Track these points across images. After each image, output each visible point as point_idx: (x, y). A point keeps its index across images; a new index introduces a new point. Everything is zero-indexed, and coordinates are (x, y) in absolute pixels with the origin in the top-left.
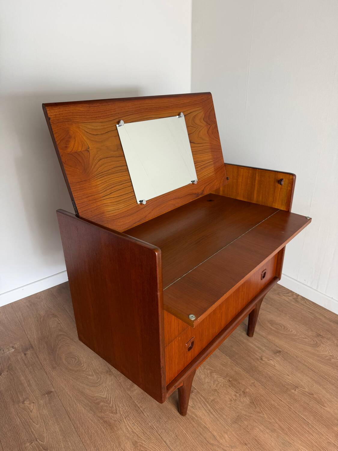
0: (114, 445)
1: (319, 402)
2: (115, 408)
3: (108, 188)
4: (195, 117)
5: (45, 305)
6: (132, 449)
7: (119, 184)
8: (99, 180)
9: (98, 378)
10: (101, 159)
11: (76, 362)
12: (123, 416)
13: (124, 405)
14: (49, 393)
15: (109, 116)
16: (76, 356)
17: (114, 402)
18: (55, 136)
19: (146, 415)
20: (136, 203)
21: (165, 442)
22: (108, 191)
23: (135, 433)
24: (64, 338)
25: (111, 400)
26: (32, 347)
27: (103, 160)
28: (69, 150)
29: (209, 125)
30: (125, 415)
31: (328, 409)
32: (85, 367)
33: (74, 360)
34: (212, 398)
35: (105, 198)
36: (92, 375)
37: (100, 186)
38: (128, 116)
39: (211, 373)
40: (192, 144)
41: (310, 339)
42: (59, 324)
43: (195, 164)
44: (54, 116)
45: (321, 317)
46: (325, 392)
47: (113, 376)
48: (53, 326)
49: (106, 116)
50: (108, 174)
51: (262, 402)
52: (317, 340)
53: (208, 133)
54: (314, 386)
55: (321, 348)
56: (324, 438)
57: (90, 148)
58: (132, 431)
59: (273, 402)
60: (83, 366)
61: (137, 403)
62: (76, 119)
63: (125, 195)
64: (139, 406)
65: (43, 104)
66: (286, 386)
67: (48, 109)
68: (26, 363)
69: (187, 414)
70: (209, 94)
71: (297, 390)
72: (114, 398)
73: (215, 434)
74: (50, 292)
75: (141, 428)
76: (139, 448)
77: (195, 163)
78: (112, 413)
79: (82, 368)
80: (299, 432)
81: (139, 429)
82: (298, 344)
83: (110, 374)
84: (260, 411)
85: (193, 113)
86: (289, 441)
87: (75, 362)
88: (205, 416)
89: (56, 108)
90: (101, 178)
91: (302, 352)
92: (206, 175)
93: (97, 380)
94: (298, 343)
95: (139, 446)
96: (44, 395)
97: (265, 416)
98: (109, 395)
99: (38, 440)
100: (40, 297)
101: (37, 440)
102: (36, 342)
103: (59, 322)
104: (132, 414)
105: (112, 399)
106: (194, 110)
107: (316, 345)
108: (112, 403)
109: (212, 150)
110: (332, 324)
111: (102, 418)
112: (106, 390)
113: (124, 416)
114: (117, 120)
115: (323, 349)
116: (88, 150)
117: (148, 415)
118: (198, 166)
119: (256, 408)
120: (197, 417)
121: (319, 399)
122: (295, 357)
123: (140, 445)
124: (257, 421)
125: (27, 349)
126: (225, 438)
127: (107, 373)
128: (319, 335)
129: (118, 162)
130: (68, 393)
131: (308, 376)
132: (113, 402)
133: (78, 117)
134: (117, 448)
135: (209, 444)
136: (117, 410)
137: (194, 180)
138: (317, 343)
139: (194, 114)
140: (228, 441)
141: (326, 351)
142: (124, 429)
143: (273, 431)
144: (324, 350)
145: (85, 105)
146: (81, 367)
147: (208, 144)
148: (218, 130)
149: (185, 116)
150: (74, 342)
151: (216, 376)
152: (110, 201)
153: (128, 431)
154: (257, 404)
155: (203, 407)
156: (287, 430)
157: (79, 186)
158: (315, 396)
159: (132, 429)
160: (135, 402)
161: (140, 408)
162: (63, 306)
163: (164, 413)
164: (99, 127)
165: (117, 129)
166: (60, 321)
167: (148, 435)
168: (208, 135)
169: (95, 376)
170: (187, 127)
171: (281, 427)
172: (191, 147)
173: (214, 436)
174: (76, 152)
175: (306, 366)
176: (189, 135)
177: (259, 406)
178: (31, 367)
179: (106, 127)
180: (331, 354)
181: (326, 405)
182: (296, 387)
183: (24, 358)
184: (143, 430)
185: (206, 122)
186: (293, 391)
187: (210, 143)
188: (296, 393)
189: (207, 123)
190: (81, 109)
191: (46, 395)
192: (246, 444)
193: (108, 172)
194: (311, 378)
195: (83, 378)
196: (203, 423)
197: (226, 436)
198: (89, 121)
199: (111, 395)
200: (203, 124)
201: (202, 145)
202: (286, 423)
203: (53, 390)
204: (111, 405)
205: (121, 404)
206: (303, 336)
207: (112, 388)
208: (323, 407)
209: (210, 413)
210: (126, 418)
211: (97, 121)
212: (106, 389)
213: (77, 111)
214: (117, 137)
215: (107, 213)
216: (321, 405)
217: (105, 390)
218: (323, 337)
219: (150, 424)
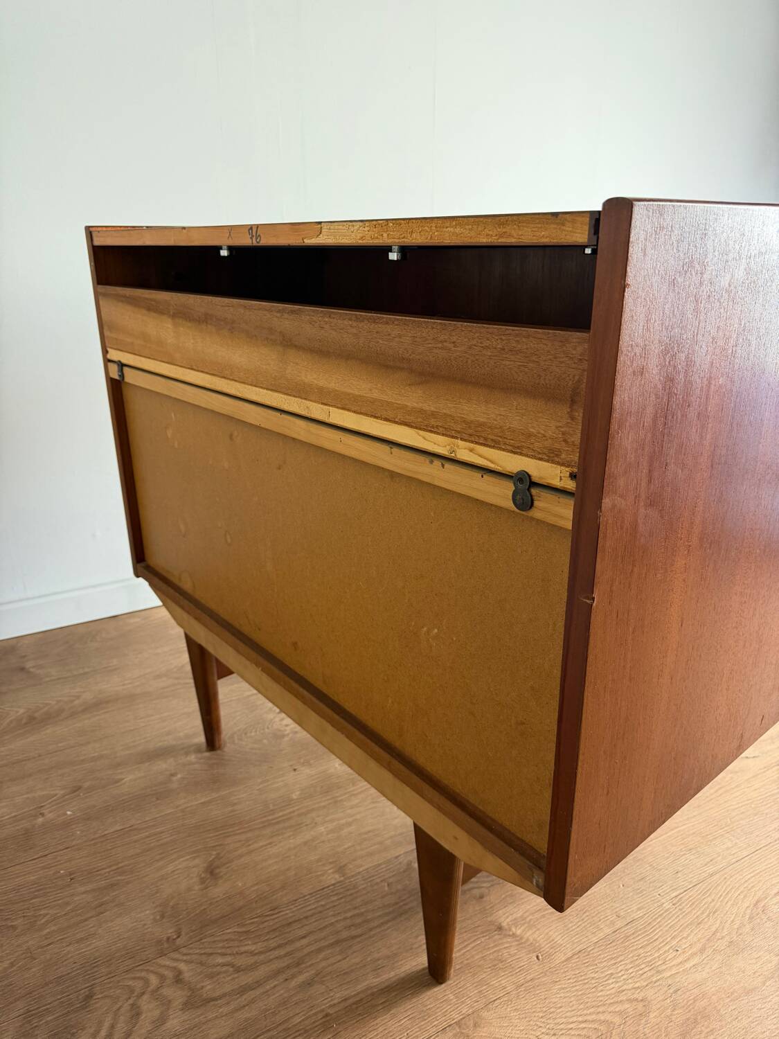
12: (654, 979)
13: (612, 974)
17: (601, 1009)
19: (640, 913)
21: (712, 875)
23: (704, 945)
30: (649, 974)
47: (485, 1014)
61: (601, 935)
64: (608, 931)
75: (685, 928)
76: (747, 938)
83: (476, 1025)
104: (641, 951)
108: (608, 1017)
113: (652, 976)
123: (739, 933)
134: (766, 997)
142: (698, 977)
153: (702, 965)
160: (595, 939)
161: (617, 927)
167: (701, 913)
184: (691, 924)
204: (617, 1020)
205: (609, 984)
207: (541, 1015)
210: (660, 969)
219: (667, 906)
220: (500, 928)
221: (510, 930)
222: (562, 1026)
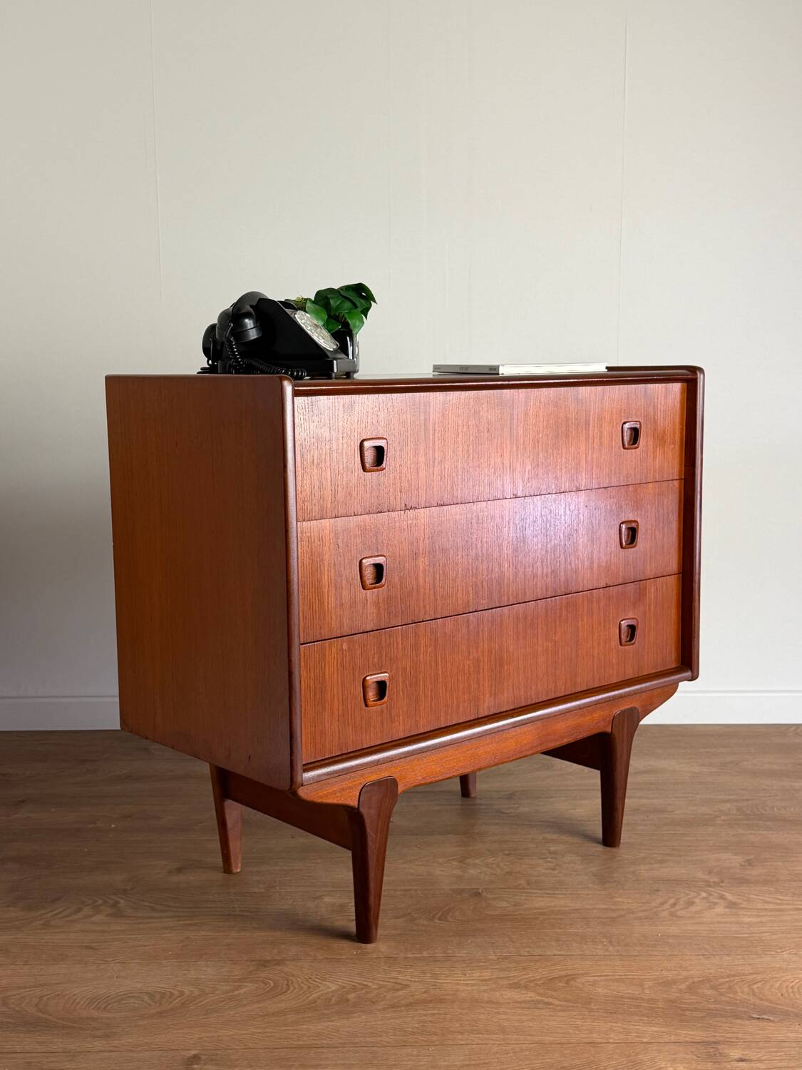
0: (489, 1009)
2: (390, 984)
6: (524, 992)
9: (263, 982)
11: (146, 999)
12: (429, 981)
13: (399, 971)
14: (193, 1060)
16: (121, 994)
17: (370, 980)
19: (463, 955)
23: (491, 979)
25: (357, 983)
30: (427, 978)
32: (191, 991)
33: (131, 1000)
34: (523, 882)
39: (460, 862)
47: (288, 962)
58: (480, 981)
60: (182, 992)
61: (417, 956)
146: (180, 996)
151: (477, 861)
153: (475, 985)
155: (532, 896)
159: (478, 980)
160: (410, 956)
161: (436, 955)
163: (487, 935)
167: (514, 967)
169: (247, 984)
173: (605, 909)
184: (495, 969)
195: (227, 1002)
197: (619, 899)
199: (342, 978)
203: (193, 1053)
204: (374, 987)
205: (390, 974)
207: (325, 971)
210: (440, 978)
217: (316, 982)
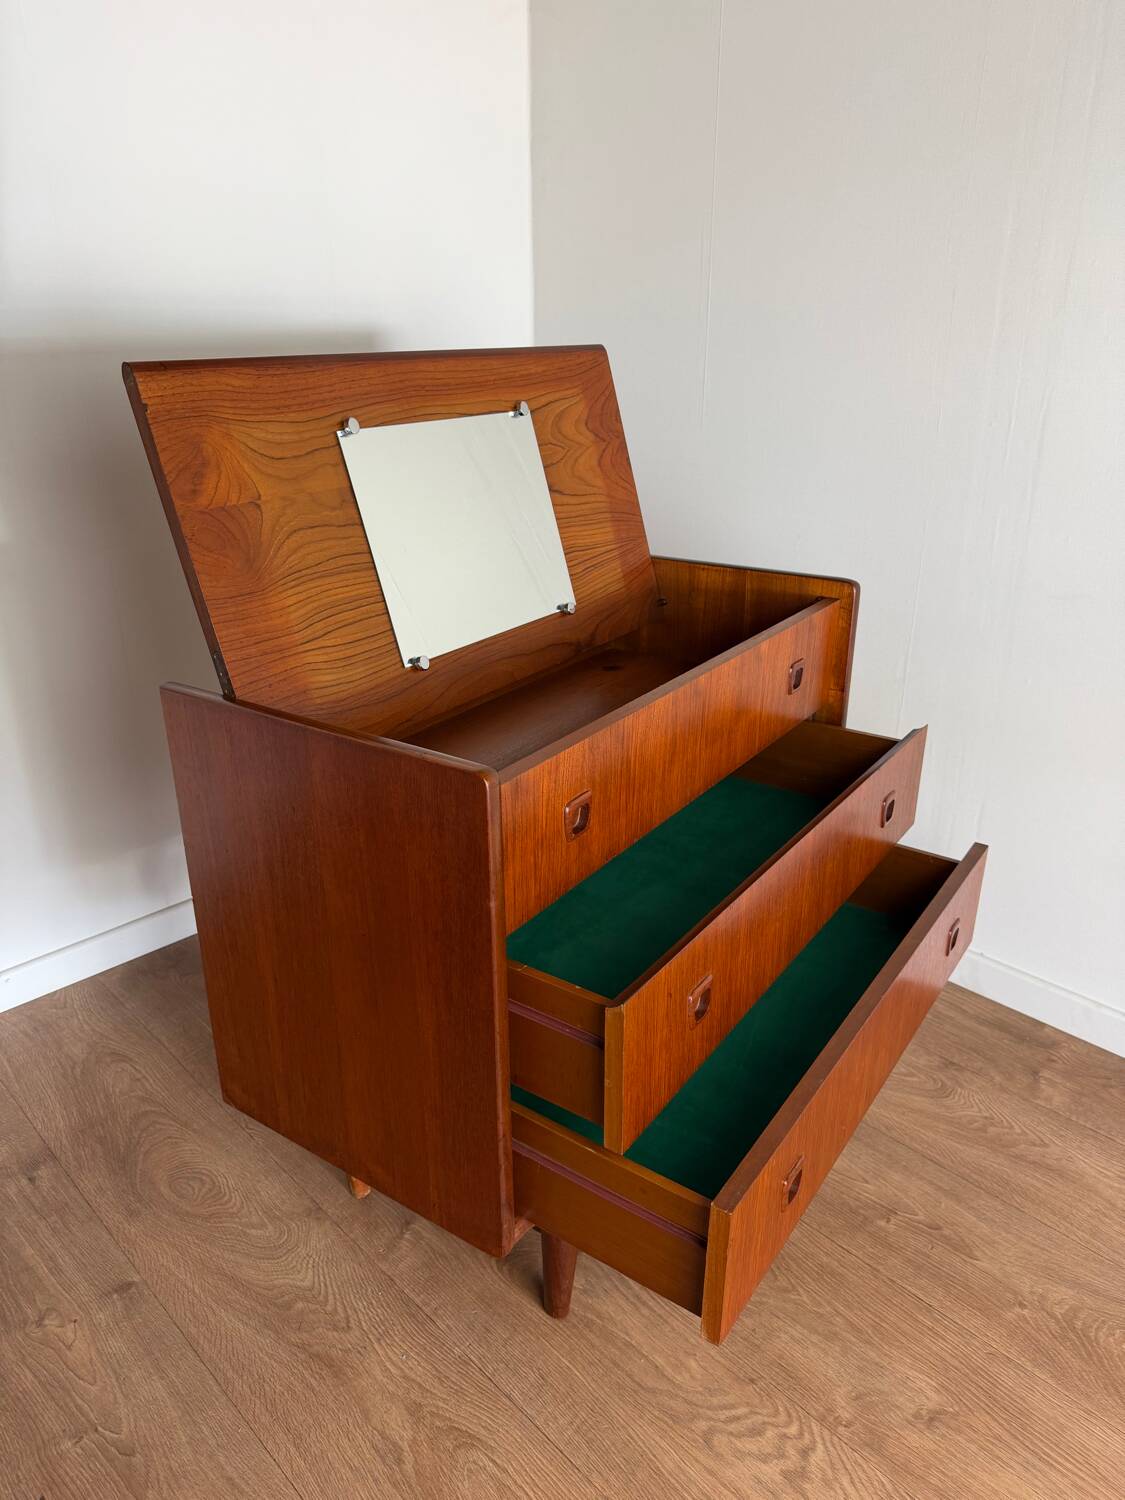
0: (350, 1421)
1: (961, 1247)
2: (342, 1315)
3: (317, 618)
4: (560, 416)
5: (85, 1026)
6: (407, 1425)
7: (349, 606)
8: (290, 592)
9: (282, 1233)
10: (295, 531)
11: (204, 1190)
12: (371, 1337)
13: (372, 1304)
14: (124, 1287)
15: (316, 405)
16: (204, 1171)
17: (338, 1297)
18: (163, 458)
19: (443, 1327)
20: (400, 664)
21: (508, 1397)
22: (320, 625)
23: (413, 1380)
24: (159, 1123)
25: (327, 1292)
26: (54, 1158)
27: (301, 532)
28: (203, 501)
29: (604, 441)
31: (984, 1264)
32: (235, 1204)
33: (196, 1185)
35: (308, 646)
36: (263, 1226)
37: (295, 611)
38: (372, 408)
40: (557, 495)
41: (922, 1076)
42: (138, 1080)
43: (565, 554)
44: (157, 400)
45: (952, 1014)
46: (975, 1219)
47: (328, 1223)
48: (117, 1090)
49: (306, 404)
50: (315, 576)
51: (792, 1260)
52: (944, 1078)
53: (600, 465)
54: (943, 1205)
55: (957, 1098)
56: (977, 1344)
57: (263, 498)
58: (402, 1375)
59: (825, 1259)
60: (230, 1200)
61: (412, 1295)
62: (220, 409)
63: (366, 641)
64: (418, 1300)
65: (125, 365)
66: (861, 1211)
67: (140, 378)
68: (37, 1204)
69: (571, 1313)
70: (599, 351)
71: (893, 1221)
72: (338, 1287)
73: (660, 1361)
74: (98, 985)
75: (431, 1364)
76: (427, 1422)
77: (568, 551)
78: (335, 1328)
79: (226, 1207)
80: (904, 1334)
81: (424, 1368)
82: (889, 1092)
83: (318, 1219)
84: (790, 1287)
85: (558, 404)
86: (878, 1360)
87: (200, 1190)
88: (625, 1312)
89: (163, 378)
90: (298, 585)
91: (903, 1114)
92: (601, 589)
93: (279, 1238)
94: (891, 1089)
95: (428, 1415)
96: (108, 1294)
97: (805, 1299)
98: (322, 1278)
99: (100, 1429)
100: (66, 1003)
101: (96, 1430)
102: (65, 1141)
103: (139, 1076)
104: (399, 1327)
105: (333, 1290)
106: (558, 395)
107: (942, 1092)
108: (331, 1302)
109: (616, 515)
110: (984, 1029)
111: (302, 1347)
112: (310, 1266)
113: (373, 1334)
114: (338, 418)
115: (963, 1101)
116: (259, 502)
117: (448, 1326)
118: (576, 562)
119: (776, 1276)
120: (599, 1316)
121: (957, 1239)
122: (883, 1129)
123: (432, 1414)
124: (781, 1315)
125: (35, 1165)
126: (688, 1370)
127: (308, 1215)
128: (948, 1064)
129: (344, 542)
130: (186, 1286)
131: (922, 1178)
132: (335, 1298)
133: (227, 404)
134: (360, 1429)
135: (643, 1388)
136: (351, 1319)
137: (565, 603)
138: (944, 1085)
139: (559, 407)
140: (699, 1377)
141: (972, 1107)
142: (377, 1372)
143: (831, 1337)
144: (965, 1103)
145: (246, 370)
146: (221, 1205)
147: (603, 498)
148: (628, 459)
149: (531, 412)
150: (194, 1131)
152: (326, 658)
153: (391, 1377)
154: (778, 1268)
155: (618, 1290)
156: (870, 1332)
157: (233, 609)
158: (946, 1232)
159: (403, 1371)
161: (424, 1308)
162: (145, 1028)
163: (500, 1315)
164: (286, 437)
165: (339, 444)
166: (140, 1072)
167: (453, 1382)
168: (602, 470)
169: (270, 1227)
170: (539, 445)
171: (851, 1324)
172: (554, 505)
173: (657, 1367)
174: (223, 509)
175: (915, 1151)
176: (545, 467)
177: (785, 1272)
178: (54, 1218)
179: (307, 435)
180: (987, 1115)
181: (978, 1254)
182: (889, 1212)
183: (28, 1190)
184: (436, 1370)
185: (591, 431)
186: (882, 1223)
187: (608, 496)
188: (891, 1227)
189: (597, 435)
190: (236, 382)
191: (115, 1296)
192: (752, 1381)
193: (316, 569)
194: (931, 1183)
195: (233, 1237)
196: (619, 1333)
198: (258, 418)
199: (327, 1277)
200: (586, 438)
201: (583, 499)
202: (868, 1314)
203: (136, 1278)
204: (329, 1308)
206: (903, 1070)
207: (330, 1258)
208: (971, 1260)
209: (639, 1304)
210: (382, 1341)
211: (280, 418)
212: (311, 1262)
213: (224, 387)
214: (342, 467)
215: (317, 691)
216: (964, 1257)
217: (307, 1265)
218: (961, 1069)
219: (457, 1351)
220: (408, 1223)
221: (407, 1230)
222: (321, 1271)
